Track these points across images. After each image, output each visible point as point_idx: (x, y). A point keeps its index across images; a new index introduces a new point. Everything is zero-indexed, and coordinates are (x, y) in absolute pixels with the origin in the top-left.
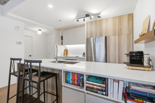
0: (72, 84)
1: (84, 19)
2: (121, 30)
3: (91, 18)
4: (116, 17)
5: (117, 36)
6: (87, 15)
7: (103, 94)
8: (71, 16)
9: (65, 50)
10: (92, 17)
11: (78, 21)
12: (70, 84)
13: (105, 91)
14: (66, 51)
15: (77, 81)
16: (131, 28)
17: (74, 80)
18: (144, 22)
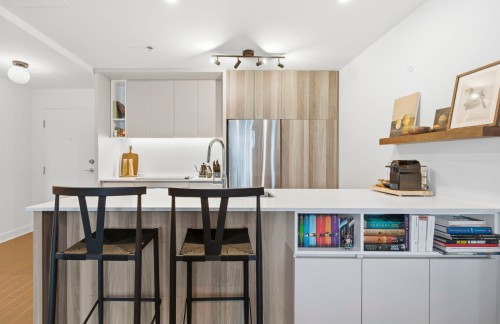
0: (317, 246)
1: (239, 62)
2: (314, 106)
3: (258, 64)
4: (306, 72)
5: (306, 122)
6: (248, 53)
7: (401, 250)
8: (201, 44)
9: (125, 156)
10: (264, 61)
11: (218, 64)
12: (311, 246)
13: (402, 242)
14: (130, 160)
15: (332, 236)
16: (335, 105)
17: (323, 235)
18: (398, 104)
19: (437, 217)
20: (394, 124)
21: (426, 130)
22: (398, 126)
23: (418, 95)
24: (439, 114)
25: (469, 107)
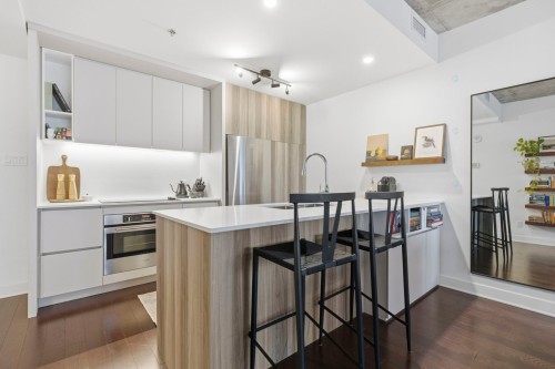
1: (258, 80)
6: (266, 73)
9: (54, 170)
14: (71, 176)
18: (371, 139)
19: (429, 208)
20: (368, 153)
21: (396, 159)
22: (373, 154)
24: (404, 148)
25: (425, 146)
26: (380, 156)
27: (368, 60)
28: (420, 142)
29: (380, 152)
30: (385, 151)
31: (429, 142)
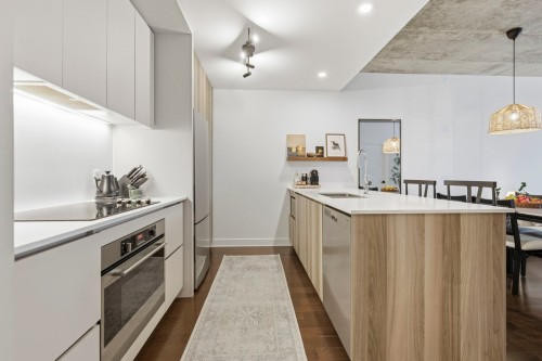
18: (289, 137)
20: (289, 149)
21: (313, 156)
22: (294, 150)
23: (304, 136)
24: (318, 148)
25: (334, 148)
26: (300, 153)
27: (322, 75)
28: (330, 145)
29: (300, 149)
30: (304, 149)
31: (336, 145)
